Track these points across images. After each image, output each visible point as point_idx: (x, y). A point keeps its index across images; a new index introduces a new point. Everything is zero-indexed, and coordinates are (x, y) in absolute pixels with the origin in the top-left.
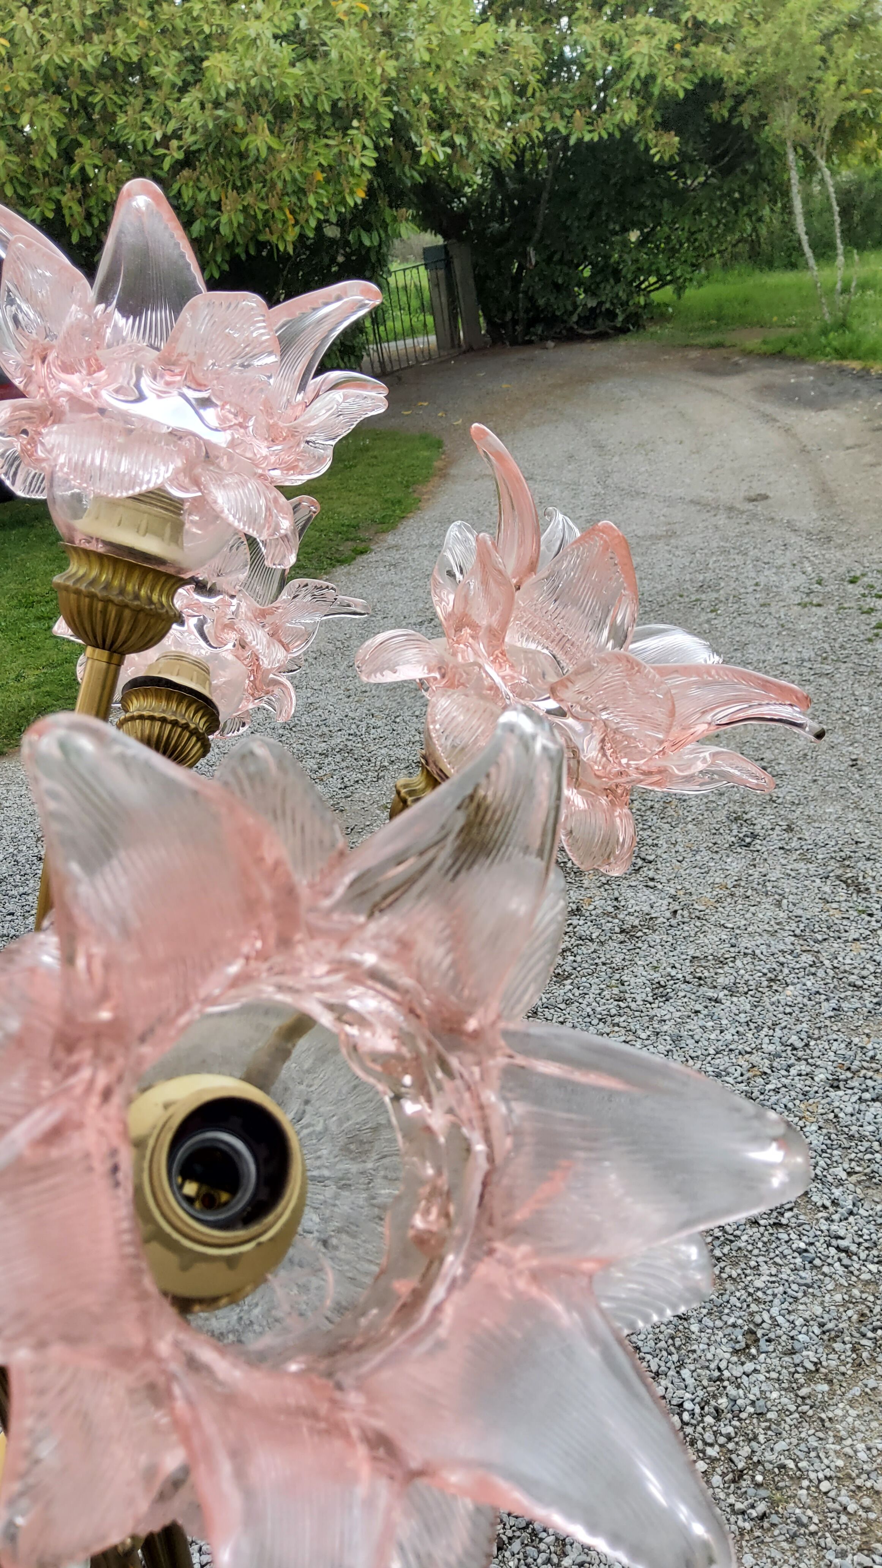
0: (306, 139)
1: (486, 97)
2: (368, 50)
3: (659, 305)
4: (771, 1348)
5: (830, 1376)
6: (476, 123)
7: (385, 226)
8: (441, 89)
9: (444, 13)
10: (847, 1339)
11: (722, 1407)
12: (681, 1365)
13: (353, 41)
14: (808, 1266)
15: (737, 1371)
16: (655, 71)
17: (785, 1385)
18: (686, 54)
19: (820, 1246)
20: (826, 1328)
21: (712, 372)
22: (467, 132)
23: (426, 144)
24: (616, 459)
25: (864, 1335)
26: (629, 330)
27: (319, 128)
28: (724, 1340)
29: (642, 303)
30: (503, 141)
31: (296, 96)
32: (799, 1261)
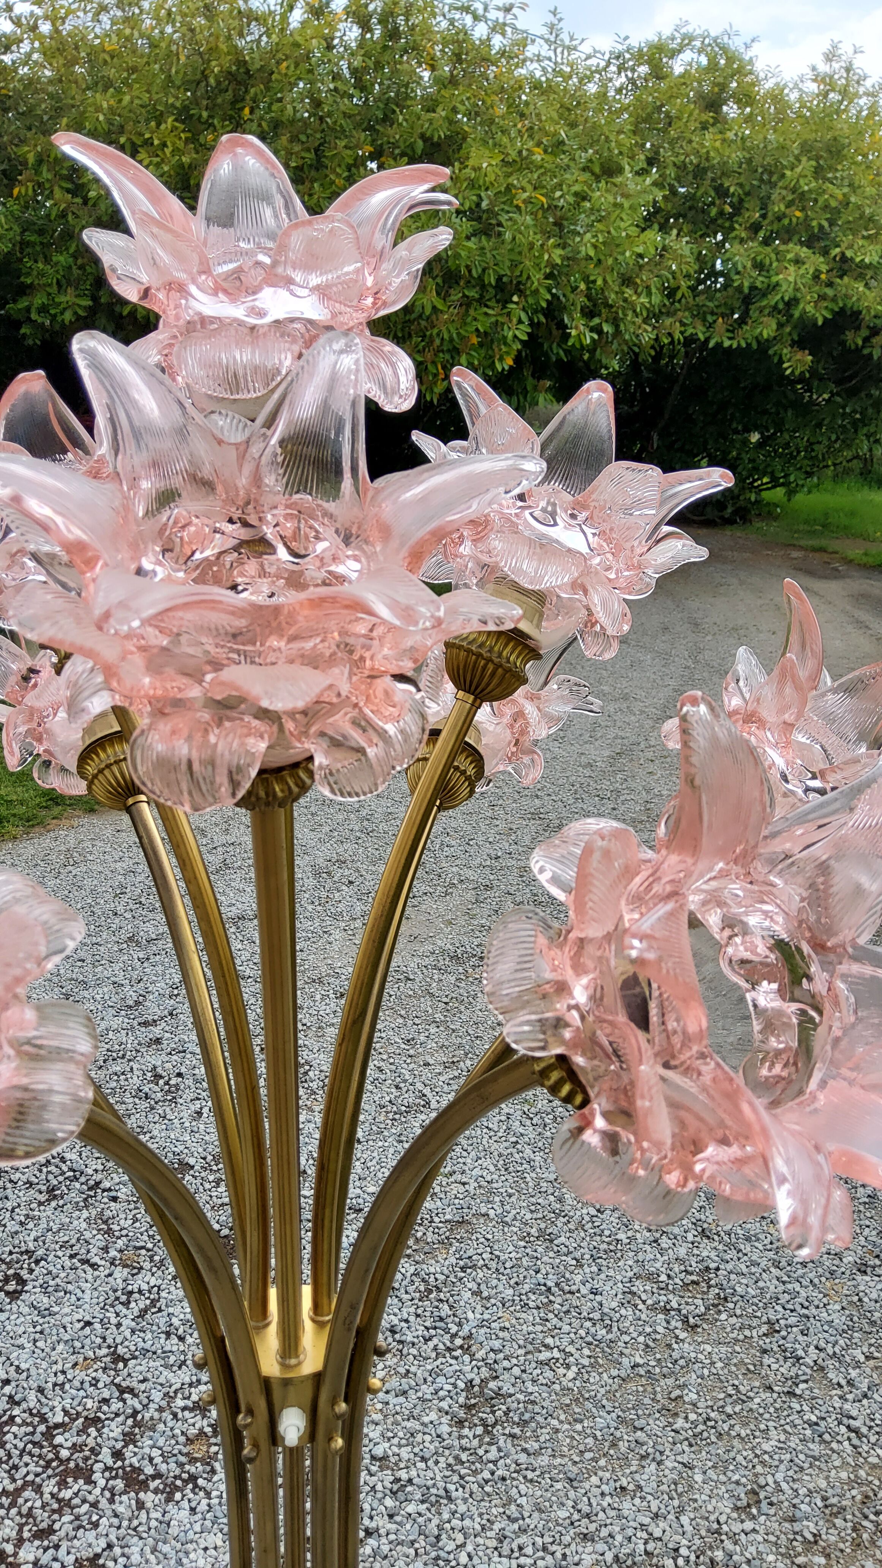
0: (468, 305)
1: (639, 295)
2: (538, 236)
3: (768, 504)
4: (772, 1511)
5: (828, 1551)
6: (626, 315)
7: (525, 392)
8: (600, 282)
9: (613, 216)
10: (849, 1517)
11: (718, 1559)
12: (681, 1511)
13: (527, 227)
14: (817, 1439)
15: (737, 1527)
16: (799, 295)
17: (783, 1550)
18: (830, 284)
19: (831, 1422)
20: (828, 1502)
21: (811, 573)
22: (616, 322)
23: (576, 328)
24: (709, 638)
25: (866, 1517)
26: (735, 522)
27: (482, 296)
28: (726, 1495)
29: (753, 499)
30: (647, 336)
31: (467, 267)
32: (808, 1432)
